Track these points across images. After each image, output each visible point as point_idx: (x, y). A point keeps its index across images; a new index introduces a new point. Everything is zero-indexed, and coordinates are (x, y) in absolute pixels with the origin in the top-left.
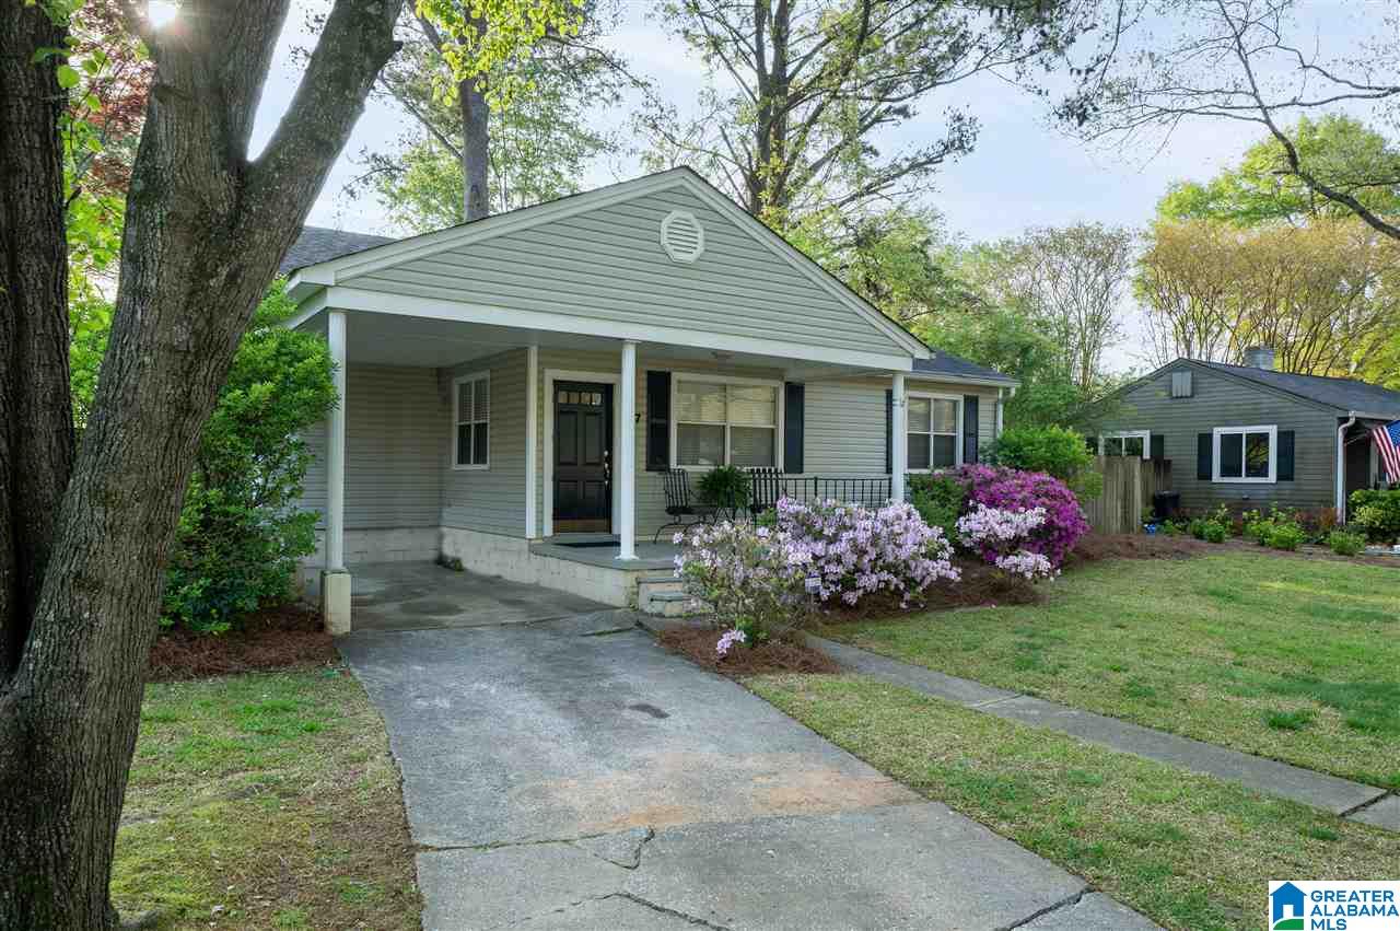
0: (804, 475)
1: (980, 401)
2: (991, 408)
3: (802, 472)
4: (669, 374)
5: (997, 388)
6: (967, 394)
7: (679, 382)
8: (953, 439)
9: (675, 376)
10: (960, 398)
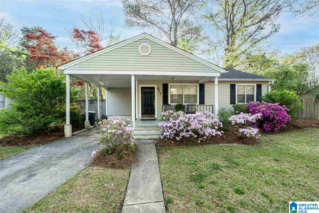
0: (205, 105)
1: (262, 85)
2: (267, 87)
3: (204, 104)
4: (167, 84)
5: (269, 81)
6: (257, 84)
7: (171, 85)
8: (253, 95)
9: (169, 84)
10: (255, 85)
